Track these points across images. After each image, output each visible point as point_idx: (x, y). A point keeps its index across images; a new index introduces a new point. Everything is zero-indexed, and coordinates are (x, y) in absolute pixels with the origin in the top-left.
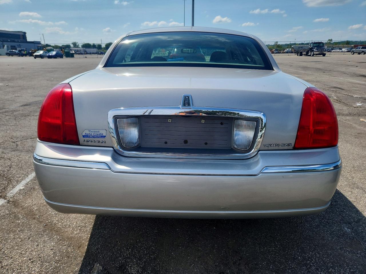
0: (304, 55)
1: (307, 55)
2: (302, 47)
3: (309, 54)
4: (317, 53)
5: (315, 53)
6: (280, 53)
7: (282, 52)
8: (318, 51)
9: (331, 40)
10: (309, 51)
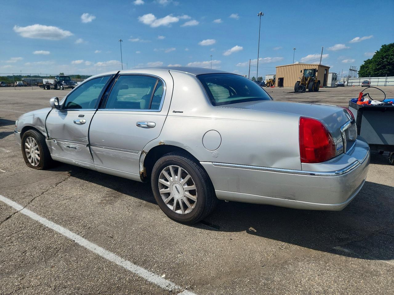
0: (52, 88)
1: (56, 88)
2: (34, 80)
3: (59, 88)
4: (67, 86)
5: (64, 86)
6: (10, 86)
7: (12, 85)
8: (67, 85)
9: (63, 74)
10: (57, 84)
